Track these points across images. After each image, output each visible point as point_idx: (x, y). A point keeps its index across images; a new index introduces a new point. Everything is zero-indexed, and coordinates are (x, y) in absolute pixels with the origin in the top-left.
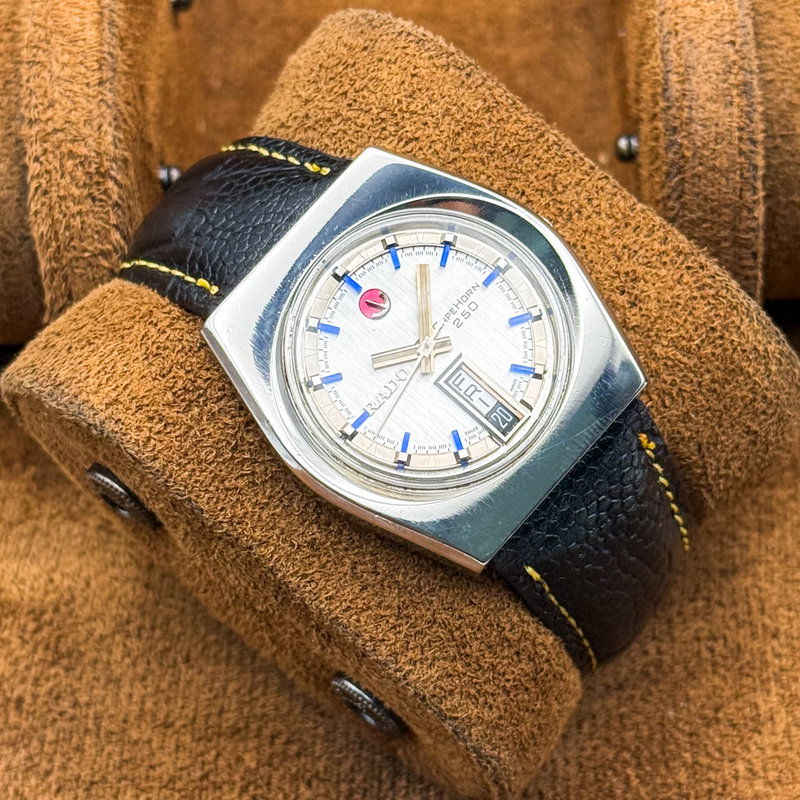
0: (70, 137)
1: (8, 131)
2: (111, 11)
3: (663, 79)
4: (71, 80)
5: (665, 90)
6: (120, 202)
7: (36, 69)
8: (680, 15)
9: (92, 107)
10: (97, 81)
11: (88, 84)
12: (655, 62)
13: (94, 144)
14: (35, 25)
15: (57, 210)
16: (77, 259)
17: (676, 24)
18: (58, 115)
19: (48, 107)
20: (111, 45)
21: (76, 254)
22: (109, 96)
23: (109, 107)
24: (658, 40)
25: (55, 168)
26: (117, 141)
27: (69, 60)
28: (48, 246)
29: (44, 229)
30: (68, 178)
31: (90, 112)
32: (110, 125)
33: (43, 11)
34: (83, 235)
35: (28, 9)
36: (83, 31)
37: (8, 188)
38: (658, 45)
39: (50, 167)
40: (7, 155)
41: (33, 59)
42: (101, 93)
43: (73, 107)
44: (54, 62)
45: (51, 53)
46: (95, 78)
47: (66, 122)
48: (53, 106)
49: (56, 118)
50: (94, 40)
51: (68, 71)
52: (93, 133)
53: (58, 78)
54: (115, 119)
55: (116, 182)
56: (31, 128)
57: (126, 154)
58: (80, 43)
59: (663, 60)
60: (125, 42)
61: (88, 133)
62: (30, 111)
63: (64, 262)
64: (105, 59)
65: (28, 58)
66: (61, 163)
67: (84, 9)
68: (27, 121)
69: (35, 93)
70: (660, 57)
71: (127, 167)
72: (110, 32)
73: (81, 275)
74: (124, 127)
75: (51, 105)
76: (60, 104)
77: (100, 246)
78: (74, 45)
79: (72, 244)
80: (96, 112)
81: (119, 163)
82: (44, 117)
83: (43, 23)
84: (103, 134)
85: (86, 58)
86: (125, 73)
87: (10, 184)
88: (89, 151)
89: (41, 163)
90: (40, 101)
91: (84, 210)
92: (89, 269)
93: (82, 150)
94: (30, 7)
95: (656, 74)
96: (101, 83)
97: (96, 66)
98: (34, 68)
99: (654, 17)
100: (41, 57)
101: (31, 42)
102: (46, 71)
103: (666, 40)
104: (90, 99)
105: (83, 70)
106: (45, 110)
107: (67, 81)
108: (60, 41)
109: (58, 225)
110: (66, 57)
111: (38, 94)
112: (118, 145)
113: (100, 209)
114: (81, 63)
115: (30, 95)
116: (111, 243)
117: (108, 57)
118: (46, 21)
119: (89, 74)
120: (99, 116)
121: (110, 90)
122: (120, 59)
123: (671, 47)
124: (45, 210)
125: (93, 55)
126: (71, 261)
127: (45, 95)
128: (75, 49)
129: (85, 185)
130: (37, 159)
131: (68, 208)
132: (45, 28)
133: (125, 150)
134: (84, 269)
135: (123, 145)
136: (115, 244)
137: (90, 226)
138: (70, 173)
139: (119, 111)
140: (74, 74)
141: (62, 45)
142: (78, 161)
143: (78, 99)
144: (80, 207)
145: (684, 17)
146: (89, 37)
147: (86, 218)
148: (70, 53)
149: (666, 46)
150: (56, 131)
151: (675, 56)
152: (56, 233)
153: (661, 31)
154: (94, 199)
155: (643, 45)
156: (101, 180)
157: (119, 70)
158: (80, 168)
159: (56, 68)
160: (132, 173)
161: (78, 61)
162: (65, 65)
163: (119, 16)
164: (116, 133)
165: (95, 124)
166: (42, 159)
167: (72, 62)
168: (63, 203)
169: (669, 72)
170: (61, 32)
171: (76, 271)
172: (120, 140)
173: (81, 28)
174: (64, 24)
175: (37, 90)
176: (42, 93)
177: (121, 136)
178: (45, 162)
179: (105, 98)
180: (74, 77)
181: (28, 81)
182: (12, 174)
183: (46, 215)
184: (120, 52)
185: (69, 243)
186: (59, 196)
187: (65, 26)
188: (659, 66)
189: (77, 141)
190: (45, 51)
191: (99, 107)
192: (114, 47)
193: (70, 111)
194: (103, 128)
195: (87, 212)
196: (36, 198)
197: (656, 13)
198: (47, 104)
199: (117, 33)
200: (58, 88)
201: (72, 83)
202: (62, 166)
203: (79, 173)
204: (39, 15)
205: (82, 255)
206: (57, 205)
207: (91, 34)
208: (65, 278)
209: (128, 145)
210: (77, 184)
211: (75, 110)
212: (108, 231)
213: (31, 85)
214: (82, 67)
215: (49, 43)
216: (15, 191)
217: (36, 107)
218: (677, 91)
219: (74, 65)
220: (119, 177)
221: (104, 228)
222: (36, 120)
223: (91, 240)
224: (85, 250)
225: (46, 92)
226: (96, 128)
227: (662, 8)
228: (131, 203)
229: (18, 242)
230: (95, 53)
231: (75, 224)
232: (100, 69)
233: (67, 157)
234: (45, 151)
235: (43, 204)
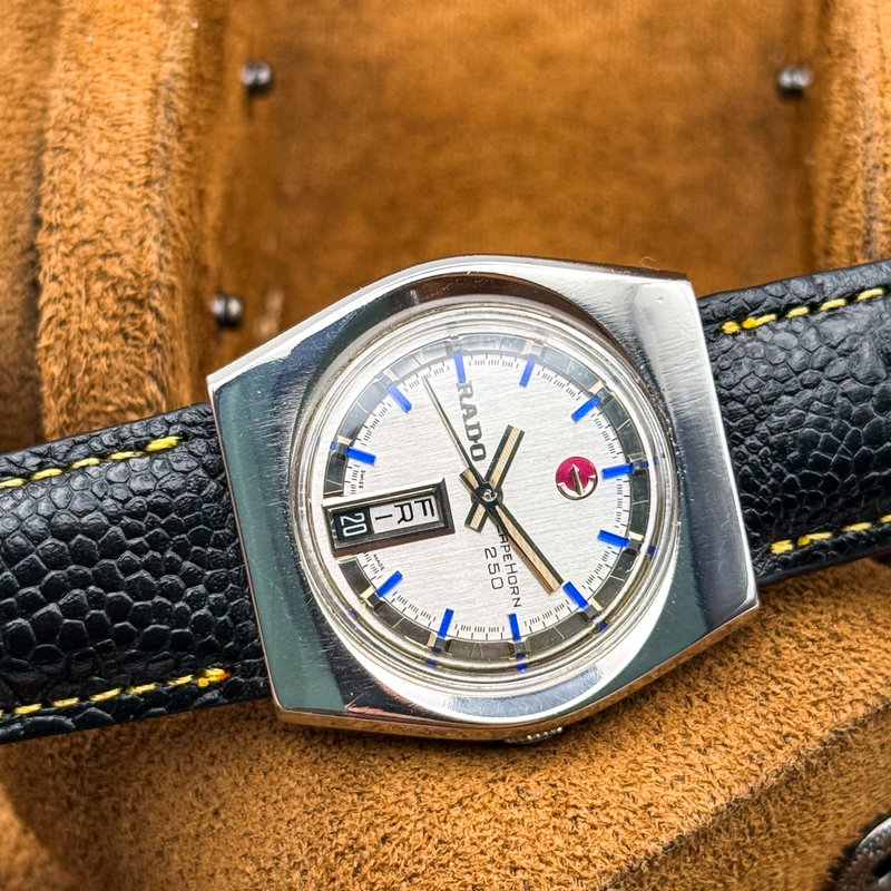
0: (101, 252)
2: (170, 89)
3: (865, 227)
4: (109, 175)
5: (867, 243)
6: (160, 342)
7: (62, 158)
9: (133, 213)
10: (143, 181)
11: (130, 184)
12: (854, 204)
13: (133, 262)
14: (67, 100)
15: (75, 348)
16: (97, 413)
17: (885, 155)
18: (87, 221)
19: (76, 210)
20: (166, 135)
21: (97, 407)
22: (157, 201)
23: (156, 215)
24: (859, 175)
25: (79, 292)
26: (163, 261)
27: (109, 150)
28: (59, 393)
29: (56, 370)
30: (94, 305)
31: (131, 220)
32: (156, 239)
33: (79, 83)
34: (109, 382)
35: (60, 79)
36: (130, 112)
37: (8, 312)
38: (860, 183)
39: (71, 290)
40: (9, 269)
41: (60, 145)
42: (147, 196)
43: (109, 212)
44: (88, 152)
45: (85, 138)
46: (141, 175)
47: (98, 231)
48: (82, 209)
49: (84, 225)
50: (143, 126)
51: (105, 165)
52: (132, 248)
53: (92, 172)
54: (163, 232)
55: (158, 315)
56: (50, 235)
57: (174, 279)
58: (125, 128)
59: (866, 202)
60: (184, 130)
61: (125, 247)
62: (50, 214)
64: (156, 151)
65: (53, 143)
66: (86, 286)
67: (133, 85)
68: (45, 226)
69: (59, 190)
70: (861, 198)
71: (173, 296)
72: (166, 116)
74: (174, 243)
75: (79, 208)
76: (92, 207)
77: (129, 399)
78: (117, 131)
80: (138, 222)
81: (164, 290)
82: (69, 222)
83: (78, 99)
84: (145, 251)
85: (131, 148)
86: (182, 173)
87: (11, 307)
88: (125, 271)
89: (61, 283)
90: (66, 200)
91: (112, 349)
93: (114, 269)
94: (63, 75)
95: (854, 220)
96: (148, 183)
97: (143, 160)
98: (61, 157)
99: (857, 143)
100: (71, 142)
101: (60, 122)
102: (77, 161)
103: (871, 176)
104: (132, 203)
105: (126, 164)
106: (71, 213)
107: (102, 177)
108: (98, 124)
109: (75, 367)
110: (104, 146)
111: (64, 192)
112: (165, 266)
113: (133, 350)
114: (124, 155)
115: (53, 192)
116: (143, 395)
117: (161, 150)
118: (83, 97)
119: (133, 170)
120: (142, 226)
121: (160, 194)
122: (175, 153)
123: (877, 185)
124: (60, 346)
125: (141, 146)
126: (89, 415)
127: (72, 193)
128: (117, 136)
129: (115, 316)
130: (54, 278)
131: (91, 345)
132: (79, 105)
133: (172, 273)
135: (171, 267)
136: (150, 398)
137: (118, 371)
138: (97, 300)
139: (169, 221)
140: (114, 169)
141: (101, 129)
142: (109, 284)
143: (116, 202)
144: (107, 344)
146: (137, 122)
147: (113, 361)
148: (110, 140)
149: (871, 184)
150: (84, 242)
151: (881, 197)
152: (72, 377)
153: (864, 164)
154: (126, 336)
155: (838, 181)
156: (137, 311)
157: (173, 167)
158: (111, 294)
159: (90, 159)
160: (179, 304)
161: (120, 151)
162: (102, 155)
163: (179, 97)
164: (162, 251)
165: (136, 236)
166: (62, 278)
167: (111, 153)
168: (85, 339)
169: (872, 218)
170: (101, 112)
172: (167, 261)
173: (128, 108)
174: (105, 102)
175: (62, 186)
176: (68, 191)
177: (169, 255)
178: (65, 282)
179: (153, 204)
180: (113, 173)
181: (51, 173)
183: (61, 352)
184: (177, 145)
185: (88, 392)
186: (80, 329)
187: (108, 105)
188: (859, 211)
189: (111, 256)
190: (77, 135)
191: (143, 215)
192: (169, 137)
193: (105, 216)
194: (147, 243)
195: (116, 352)
196: (49, 328)
197: (859, 140)
198: (73, 205)
199: (175, 119)
200: (90, 186)
201: (110, 180)
202: (87, 289)
203: (109, 300)
204: (74, 88)
205: (104, 408)
206: (76, 341)
207: (140, 118)
209: (177, 267)
210: (105, 314)
211: (111, 215)
212: (143, 380)
213: (55, 178)
214: (125, 160)
215: (83, 124)
217: (59, 208)
218: (882, 244)
219: (116, 156)
220: (162, 309)
221: (136, 375)
222: (58, 225)
223: (118, 389)
224: (108, 403)
225: (73, 189)
226: (136, 243)
227: (867, 133)
228: (176, 344)
229: (17, 383)
230: (143, 143)
231: (99, 367)
232: (148, 164)
233: (94, 277)
234: (68, 268)
235: (58, 338)
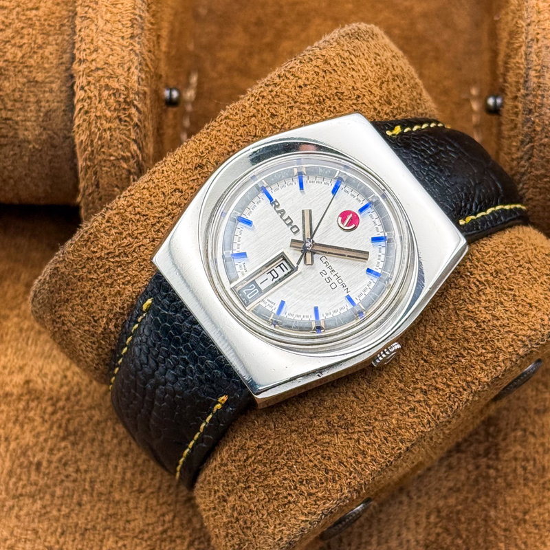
0: (107, 75)
1: (61, 61)
3: (525, 73)
4: (112, 33)
5: (526, 82)
6: (139, 124)
7: (86, 22)
8: (540, 27)
9: (124, 54)
10: (130, 36)
11: (123, 37)
12: (519, 59)
13: (124, 81)
15: (94, 125)
16: (105, 161)
17: (538, 34)
18: (100, 58)
19: (93, 52)
20: (141, 10)
21: (105, 157)
22: (138, 47)
23: (137, 55)
24: (523, 44)
25: (95, 96)
26: (140, 80)
27: (111, 18)
28: (85, 150)
29: (83, 138)
30: (103, 103)
31: (123, 57)
32: (136, 68)
34: (111, 144)
37: (58, 102)
38: (523, 48)
39: (91, 95)
40: (59, 78)
41: (85, 15)
42: (132, 45)
43: (111, 53)
44: (100, 19)
45: (98, 11)
46: (128, 33)
47: (106, 63)
48: (97, 51)
49: (98, 60)
50: (129, 5)
51: (109, 26)
52: (124, 73)
53: (102, 30)
54: (140, 64)
55: (138, 109)
56: (80, 65)
57: (146, 89)
58: (120, 6)
59: (526, 59)
60: (151, 6)
61: (120, 72)
62: (80, 53)
63: (96, 162)
64: (136, 19)
65: (81, 14)
68: (77, 60)
69: (85, 40)
70: (524, 57)
71: (145, 97)
73: (107, 172)
74: (146, 69)
75: (96, 50)
76: (102, 50)
77: (122, 153)
78: (115, 7)
79: (103, 150)
80: (127, 58)
81: (141, 96)
82: (90, 58)
84: (130, 75)
85: (122, 17)
86: (149, 30)
87: (59, 99)
88: (120, 86)
89: (85, 91)
90: (88, 46)
91: (113, 127)
92: (113, 168)
93: (115, 85)
95: (519, 68)
96: (132, 37)
97: (129, 24)
99: (523, 26)
100: (91, 13)
101: (84, 2)
102: (93, 25)
103: (530, 45)
104: (124, 48)
105: (120, 27)
106: (91, 53)
107: (107, 33)
108: (105, 4)
109: (93, 136)
110: (109, 15)
111: (87, 41)
112: (141, 83)
113: (124, 127)
114: (119, 21)
115: (81, 41)
116: (130, 151)
117: (138, 18)
119: (124, 30)
120: (129, 61)
121: (139, 43)
122: (146, 19)
123: (533, 50)
124: (85, 124)
125: (128, 16)
126: (100, 161)
127: (92, 42)
128: (115, 10)
129: (115, 110)
130: (82, 88)
131: (101, 124)
133: (145, 86)
134: (109, 168)
135: (144, 83)
136: (133, 153)
137: (116, 138)
138: (105, 100)
139: (143, 58)
140: (113, 29)
141: (106, 6)
142: (111, 92)
143: (114, 47)
144: (110, 124)
145: (544, 29)
146: (126, 2)
147: (114, 133)
148: (111, 13)
149: (530, 50)
150: (97, 69)
151: (535, 57)
152: (92, 141)
153: (526, 38)
154: (120, 120)
155: (513, 44)
156: (126, 107)
157: (145, 28)
158: (113, 97)
159: (101, 23)
160: (148, 102)
161: (117, 20)
162: (107, 21)
164: (140, 74)
165: (126, 67)
166: (86, 88)
167: (112, 20)
168: (99, 121)
169: (530, 68)
171: (104, 169)
172: (142, 79)
175: (86, 38)
176: (90, 41)
177: (143, 76)
178: (88, 91)
179: (135, 48)
180: (113, 31)
181: (80, 31)
182: (61, 92)
183: (86, 128)
184: (147, 14)
185: (100, 150)
186: (96, 116)
188: (522, 64)
189: (112, 78)
190: (94, 10)
191: (130, 55)
192: (143, 11)
193: (109, 56)
194: (131, 70)
195: (115, 128)
196: (80, 115)
197: (524, 24)
198: (92, 49)
200: (101, 38)
201: (111, 35)
202: (100, 94)
203: (112, 101)
205: (109, 158)
206: (94, 122)
208: (95, 173)
209: (147, 83)
210: (109, 108)
211: (112, 55)
212: (129, 143)
213: (82, 33)
214: (119, 23)
215: (97, 4)
216: (62, 104)
217: (85, 50)
218: (534, 83)
219: (115, 21)
220: (139, 106)
221: (126, 141)
222: (84, 60)
223: (116, 148)
224: (111, 155)
225: (92, 40)
226: (126, 69)
227: (528, 21)
228: (147, 124)
229: (62, 140)
230: (130, 15)
231: (106, 136)
232: (132, 26)
233: (104, 89)
234: (89, 83)
235: (84, 120)
